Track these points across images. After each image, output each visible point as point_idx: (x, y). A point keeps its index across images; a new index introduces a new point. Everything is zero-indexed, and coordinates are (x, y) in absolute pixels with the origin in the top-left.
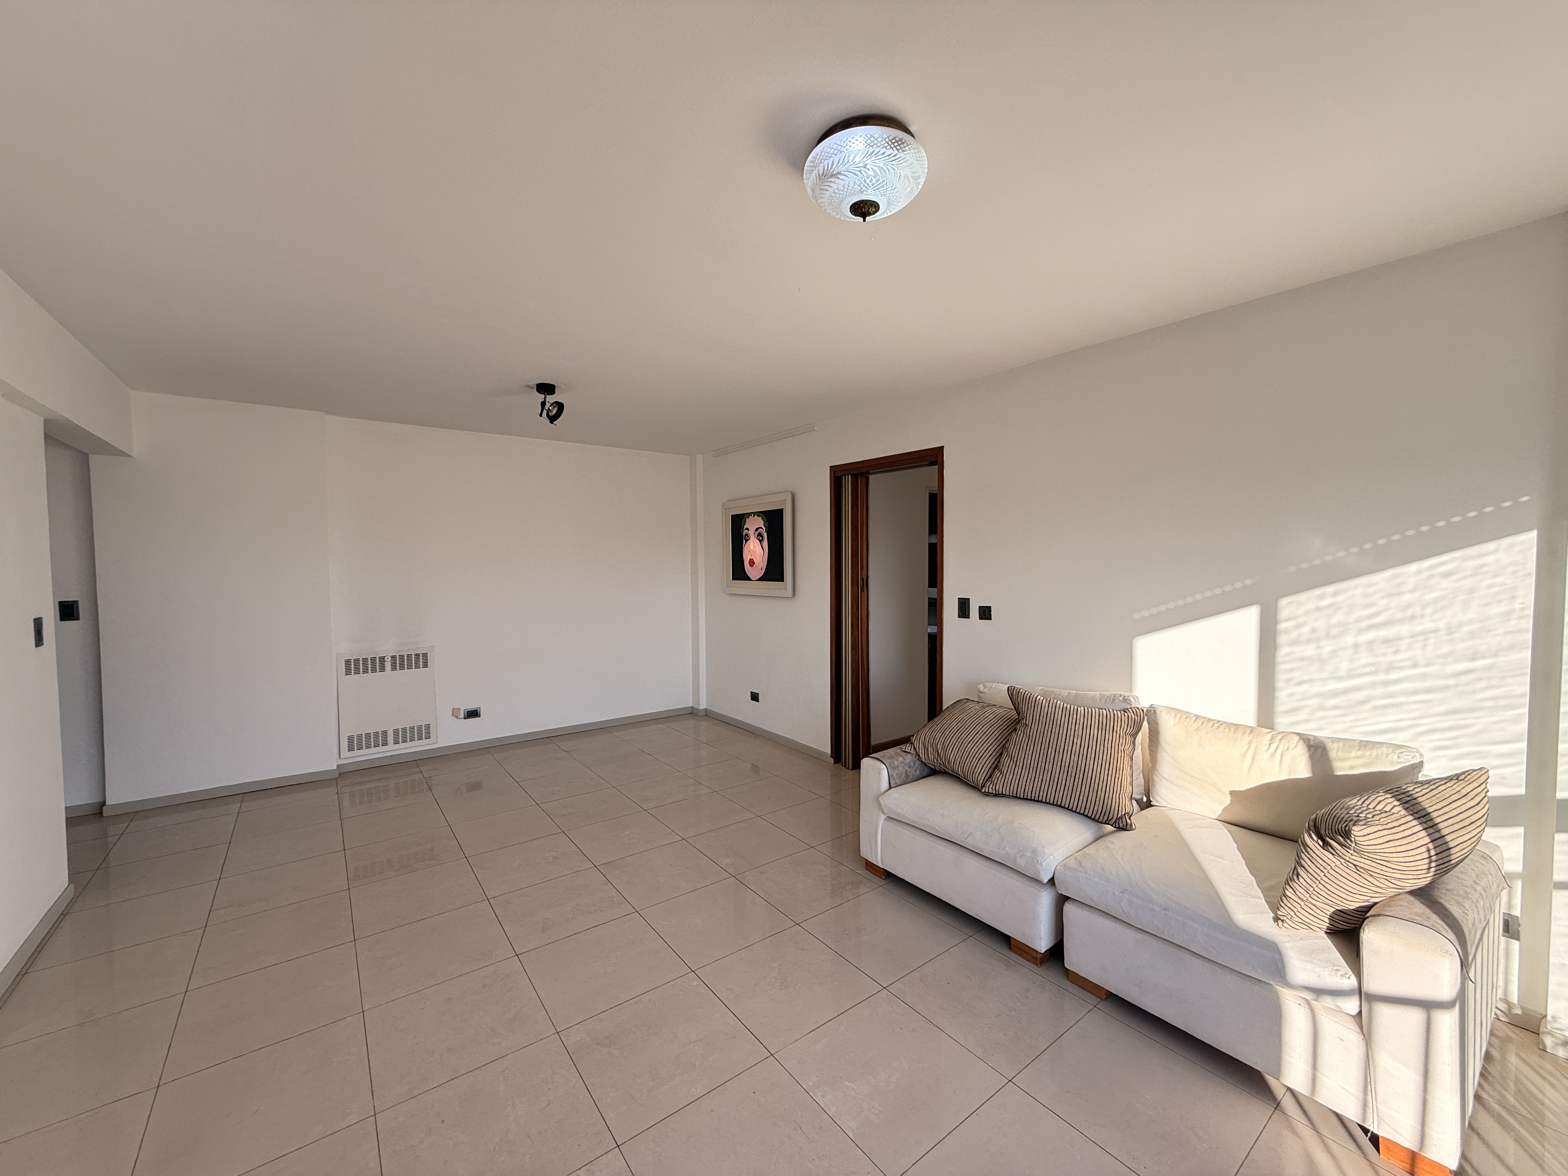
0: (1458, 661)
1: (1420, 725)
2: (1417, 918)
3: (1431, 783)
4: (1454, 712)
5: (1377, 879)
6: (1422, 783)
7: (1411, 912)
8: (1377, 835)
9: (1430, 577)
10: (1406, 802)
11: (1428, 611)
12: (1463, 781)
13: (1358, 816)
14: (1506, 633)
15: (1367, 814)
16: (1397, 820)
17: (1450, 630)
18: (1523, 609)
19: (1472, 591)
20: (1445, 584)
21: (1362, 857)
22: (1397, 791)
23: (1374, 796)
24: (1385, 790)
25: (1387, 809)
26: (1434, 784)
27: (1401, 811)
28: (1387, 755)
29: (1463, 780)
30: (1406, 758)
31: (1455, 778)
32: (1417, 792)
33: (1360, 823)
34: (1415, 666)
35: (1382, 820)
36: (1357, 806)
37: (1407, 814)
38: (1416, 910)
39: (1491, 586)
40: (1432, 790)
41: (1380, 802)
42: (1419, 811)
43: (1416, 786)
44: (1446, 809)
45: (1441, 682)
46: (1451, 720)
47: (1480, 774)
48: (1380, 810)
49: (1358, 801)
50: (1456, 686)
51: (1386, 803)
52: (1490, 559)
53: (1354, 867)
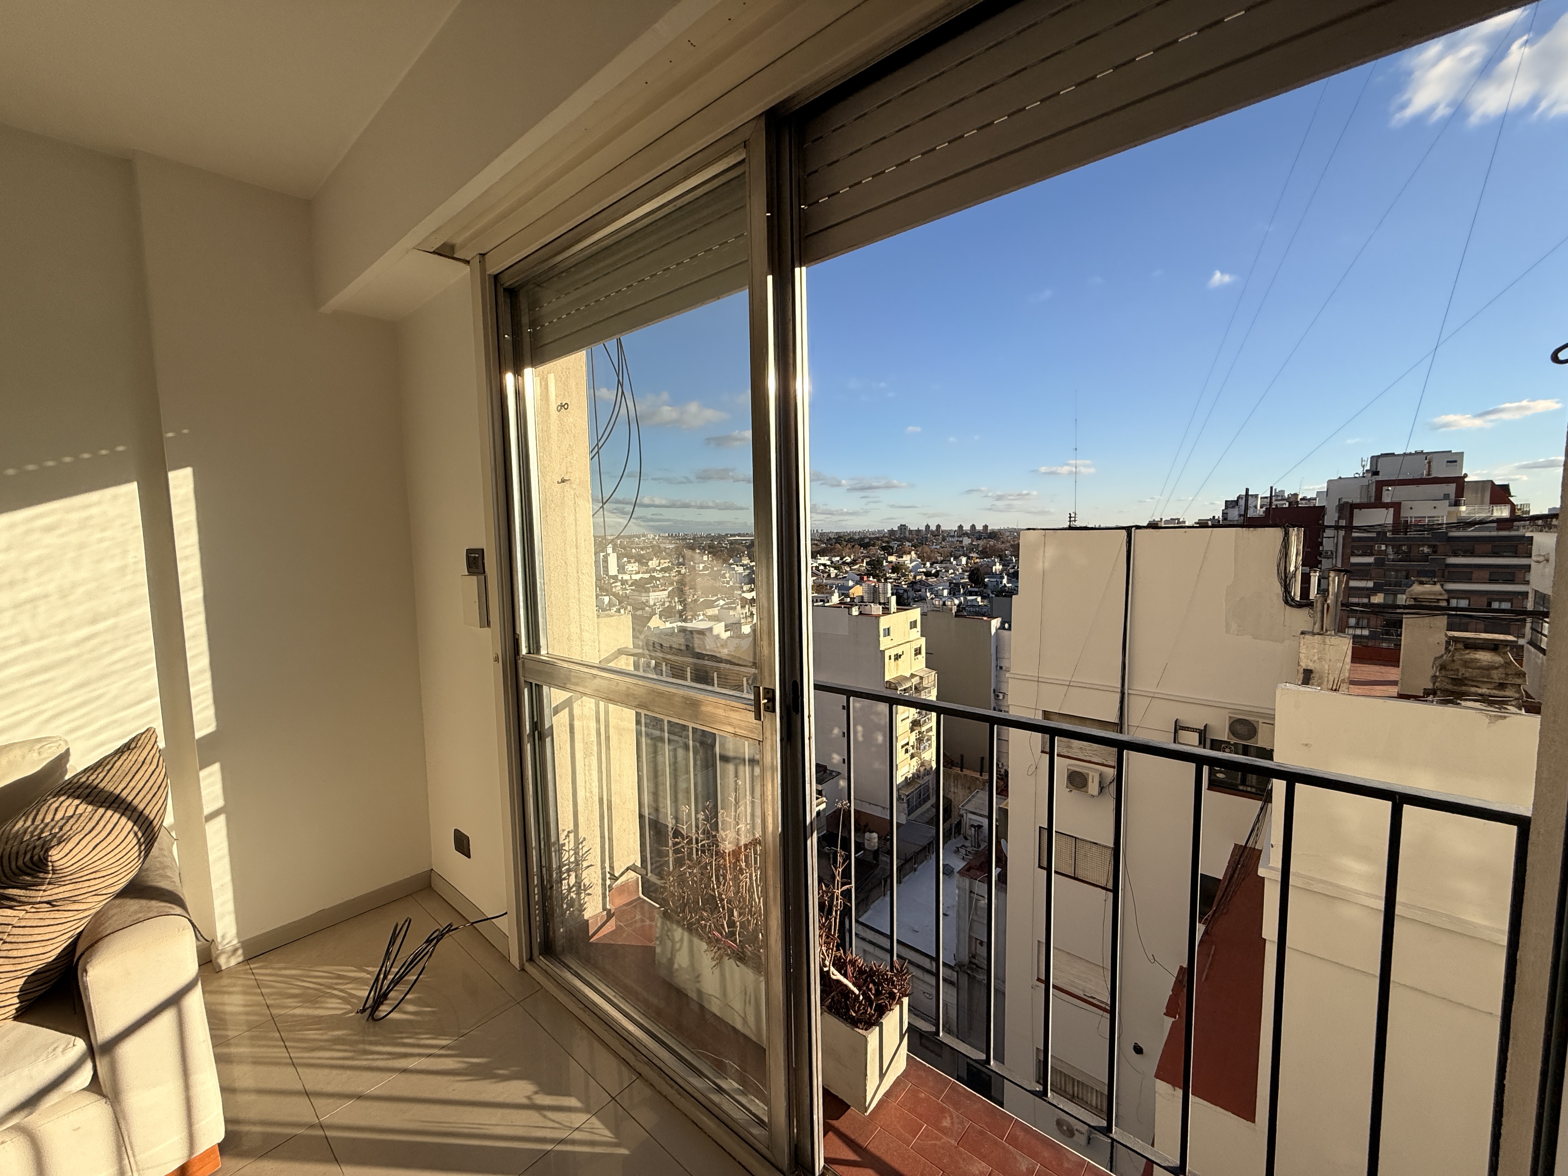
0: (78, 627)
1: (45, 711)
2: (140, 915)
3: (104, 764)
4: (82, 685)
5: (83, 901)
6: (92, 769)
7: (129, 913)
8: (80, 846)
9: (28, 532)
10: (88, 795)
11: (32, 573)
12: (136, 749)
13: (40, 838)
14: (123, 590)
15: (51, 830)
16: (90, 819)
17: (63, 593)
18: (135, 563)
19: (81, 546)
20: (50, 539)
21: (61, 885)
22: (69, 789)
23: (45, 808)
24: (53, 794)
25: (70, 813)
26: (108, 763)
27: (86, 809)
28: (24, 757)
29: (135, 747)
30: (49, 751)
31: (126, 749)
32: (93, 780)
33: (53, 844)
34: (25, 642)
35: (74, 828)
36: (29, 827)
37: (95, 808)
38: (132, 909)
39: (101, 540)
40: (109, 771)
41: (57, 810)
42: (107, 798)
43: (88, 774)
44: (132, 784)
45: (63, 655)
46: (81, 696)
47: (149, 735)
48: (62, 819)
49: (25, 822)
50: (79, 656)
51: (65, 808)
52: (94, 511)
53: (49, 906)
